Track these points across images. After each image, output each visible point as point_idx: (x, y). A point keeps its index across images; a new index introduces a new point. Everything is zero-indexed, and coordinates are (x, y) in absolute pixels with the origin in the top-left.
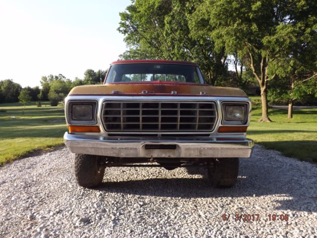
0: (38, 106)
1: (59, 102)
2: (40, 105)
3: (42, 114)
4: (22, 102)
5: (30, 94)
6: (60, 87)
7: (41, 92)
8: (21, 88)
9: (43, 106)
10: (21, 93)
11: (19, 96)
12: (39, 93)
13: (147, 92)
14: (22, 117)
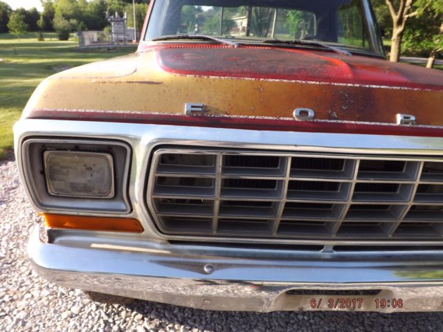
0: (40, 40)
1: (71, 34)
2: (41, 38)
3: (44, 56)
4: (15, 32)
5: (25, 21)
6: (71, 10)
7: (41, 18)
8: (11, 10)
9: (47, 40)
10: (11, 18)
11: (7, 23)
12: (39, 19)
13: (311, 114)
14: (14, 61)
